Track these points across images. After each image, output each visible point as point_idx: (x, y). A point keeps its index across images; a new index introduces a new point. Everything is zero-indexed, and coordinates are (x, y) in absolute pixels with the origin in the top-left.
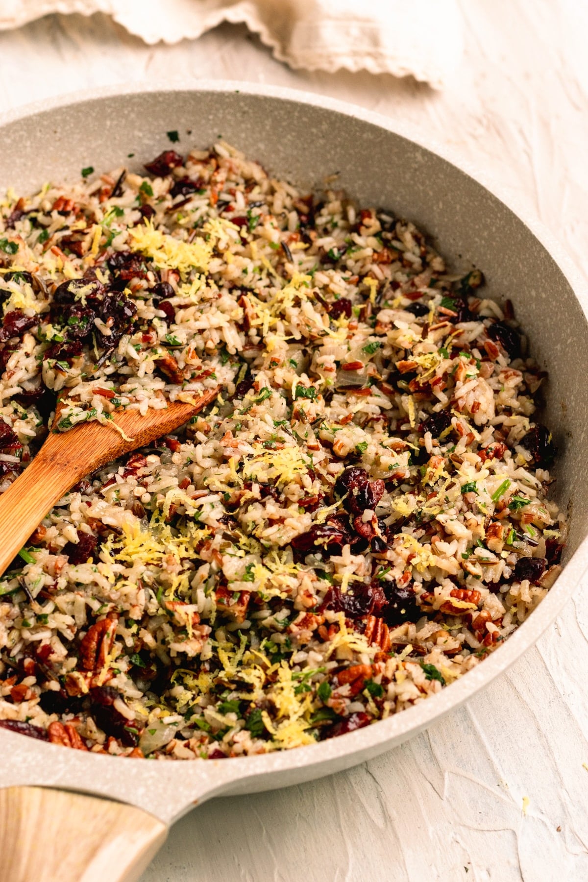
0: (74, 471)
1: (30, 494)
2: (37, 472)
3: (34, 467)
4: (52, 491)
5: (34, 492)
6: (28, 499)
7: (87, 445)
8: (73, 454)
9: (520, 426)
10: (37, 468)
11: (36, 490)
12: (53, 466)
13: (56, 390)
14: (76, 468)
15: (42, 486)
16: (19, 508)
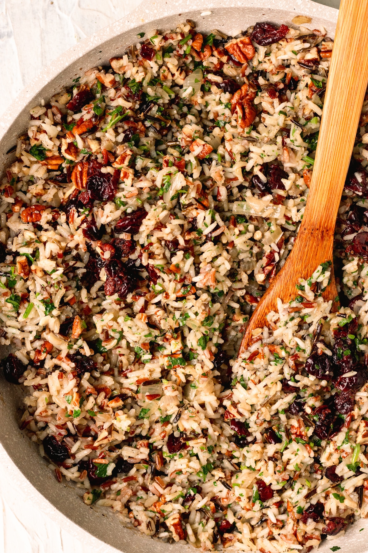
0: (306, 226)
1: (326, 193)
2: (328, 217)
3: (332, 222)
4: (313, 202)
5: (324, 196)
6: (325, 188)
7: (305, 255)
8: (311, 242)
9: (29, 378)
10: (330, 222)
11: (323, 199)
12: (320, 226)
13: (343, 307)
14: (305, 229)
15: (321, 204)
16: (329, 180)
